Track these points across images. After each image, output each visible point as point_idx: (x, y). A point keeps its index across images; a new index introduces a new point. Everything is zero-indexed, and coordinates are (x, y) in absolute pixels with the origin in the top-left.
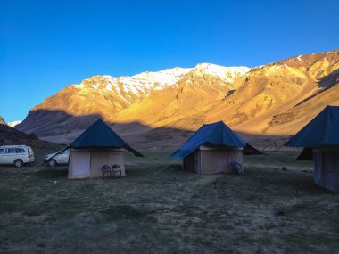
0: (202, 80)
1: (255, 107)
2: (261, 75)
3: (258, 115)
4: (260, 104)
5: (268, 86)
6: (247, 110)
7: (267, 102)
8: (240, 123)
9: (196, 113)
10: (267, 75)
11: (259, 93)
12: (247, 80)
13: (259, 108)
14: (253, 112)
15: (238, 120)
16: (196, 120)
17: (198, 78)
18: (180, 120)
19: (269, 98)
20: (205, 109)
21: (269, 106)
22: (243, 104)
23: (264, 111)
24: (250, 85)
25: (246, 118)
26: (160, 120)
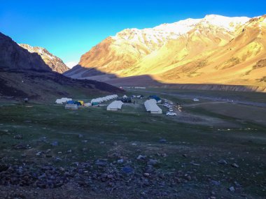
0: (208, 30)
1: (246, 54)
2: (255, 26)
3: (247, 59)
4: (251, 50)
5: (259, 36)
6: (239, 55)
7: (256, 49)
8: (233, 66)
9: (200, 57)
10: (260, 26)
11: (252, 41)
12: (243, 30)
13: (249, 53)
14: (244, 57)
15: (231, 63)
16: (200, 63)
17: (204, 28)
18: (188, 64)
19: (259, 46)
20: (208, 54)
21: (257, 52)
22: (238, 50)
23: (253, 56)
24: (245, 34)
25: (238, 62)
26: (172, 63)
